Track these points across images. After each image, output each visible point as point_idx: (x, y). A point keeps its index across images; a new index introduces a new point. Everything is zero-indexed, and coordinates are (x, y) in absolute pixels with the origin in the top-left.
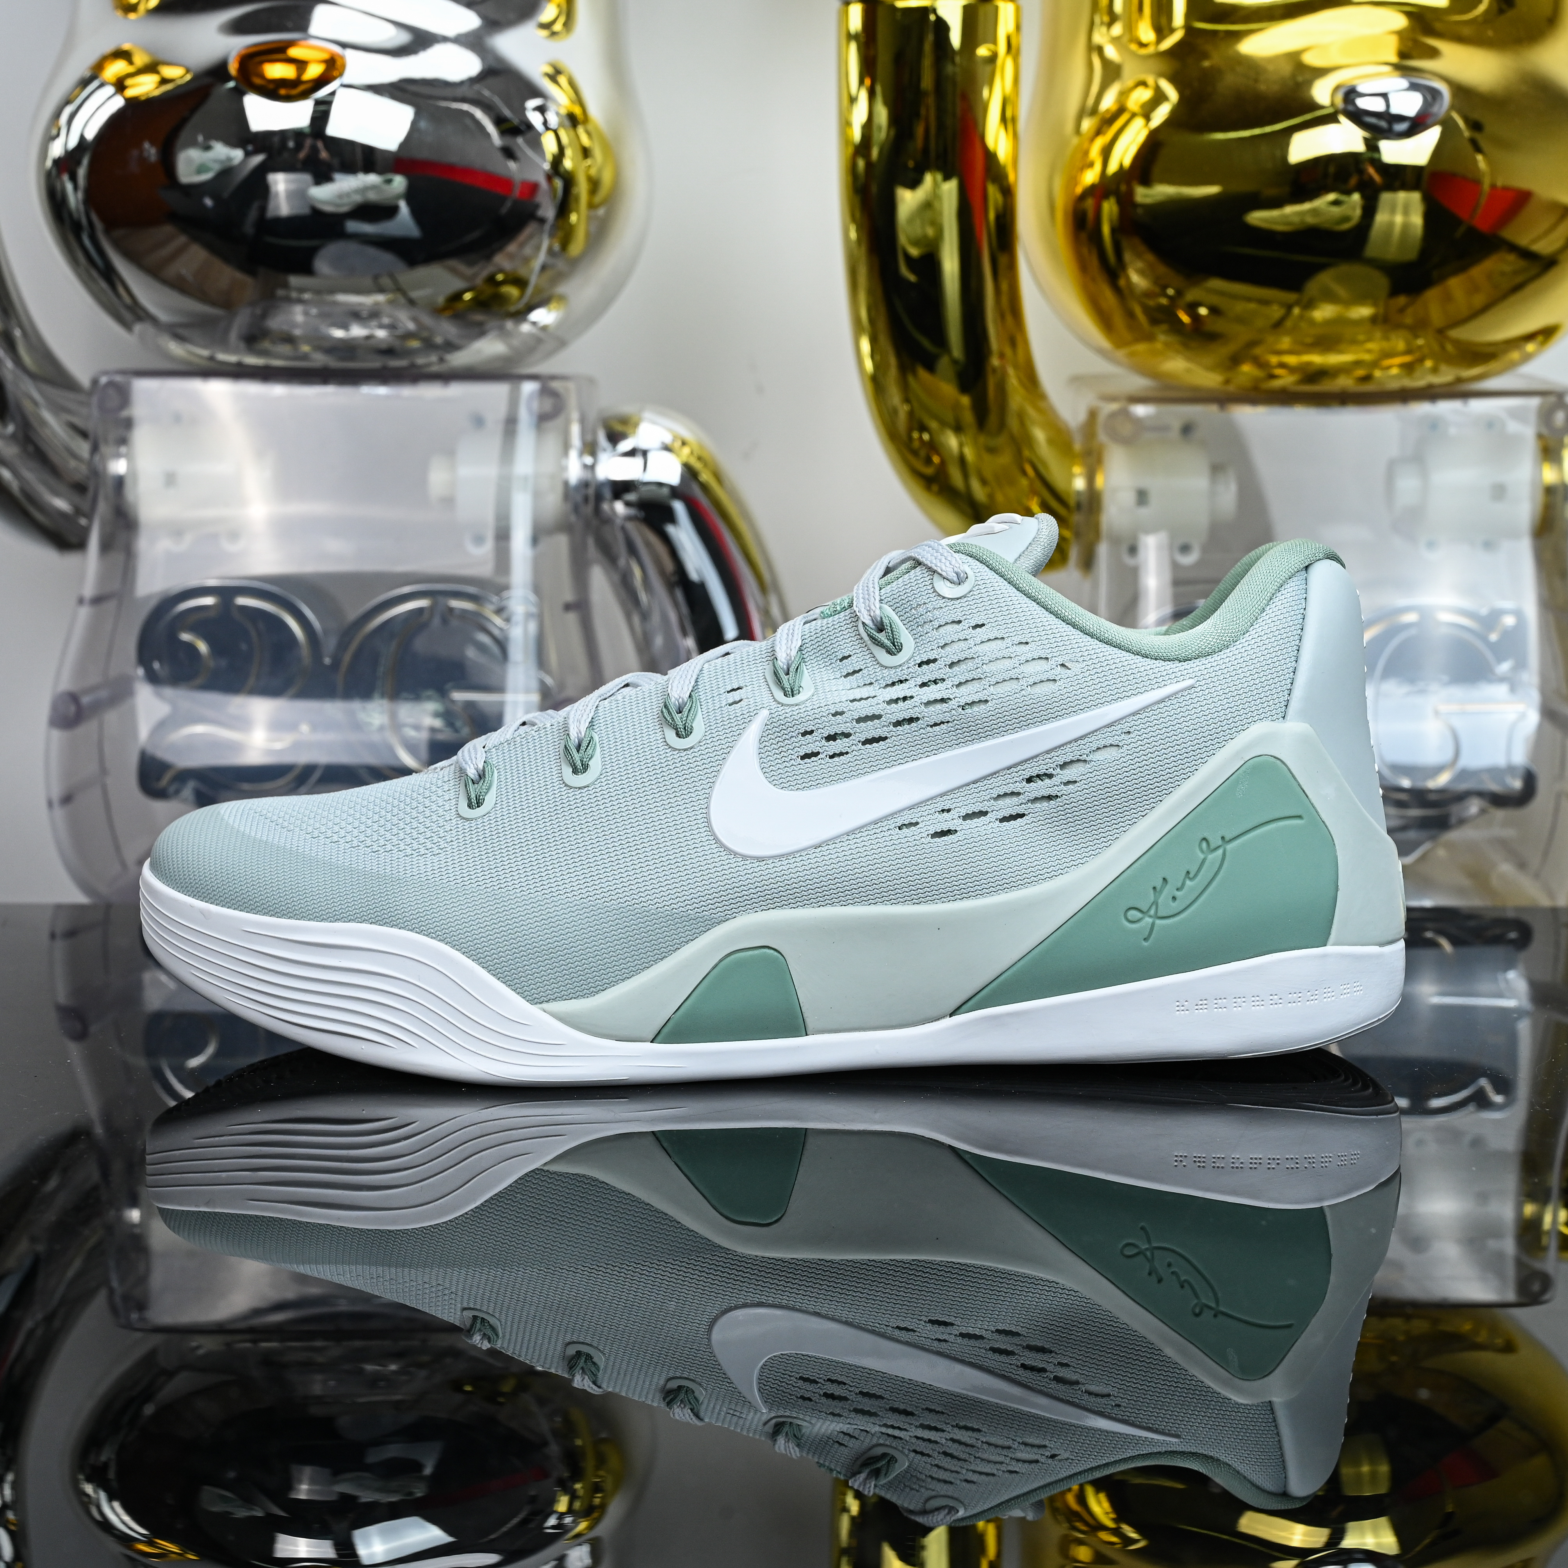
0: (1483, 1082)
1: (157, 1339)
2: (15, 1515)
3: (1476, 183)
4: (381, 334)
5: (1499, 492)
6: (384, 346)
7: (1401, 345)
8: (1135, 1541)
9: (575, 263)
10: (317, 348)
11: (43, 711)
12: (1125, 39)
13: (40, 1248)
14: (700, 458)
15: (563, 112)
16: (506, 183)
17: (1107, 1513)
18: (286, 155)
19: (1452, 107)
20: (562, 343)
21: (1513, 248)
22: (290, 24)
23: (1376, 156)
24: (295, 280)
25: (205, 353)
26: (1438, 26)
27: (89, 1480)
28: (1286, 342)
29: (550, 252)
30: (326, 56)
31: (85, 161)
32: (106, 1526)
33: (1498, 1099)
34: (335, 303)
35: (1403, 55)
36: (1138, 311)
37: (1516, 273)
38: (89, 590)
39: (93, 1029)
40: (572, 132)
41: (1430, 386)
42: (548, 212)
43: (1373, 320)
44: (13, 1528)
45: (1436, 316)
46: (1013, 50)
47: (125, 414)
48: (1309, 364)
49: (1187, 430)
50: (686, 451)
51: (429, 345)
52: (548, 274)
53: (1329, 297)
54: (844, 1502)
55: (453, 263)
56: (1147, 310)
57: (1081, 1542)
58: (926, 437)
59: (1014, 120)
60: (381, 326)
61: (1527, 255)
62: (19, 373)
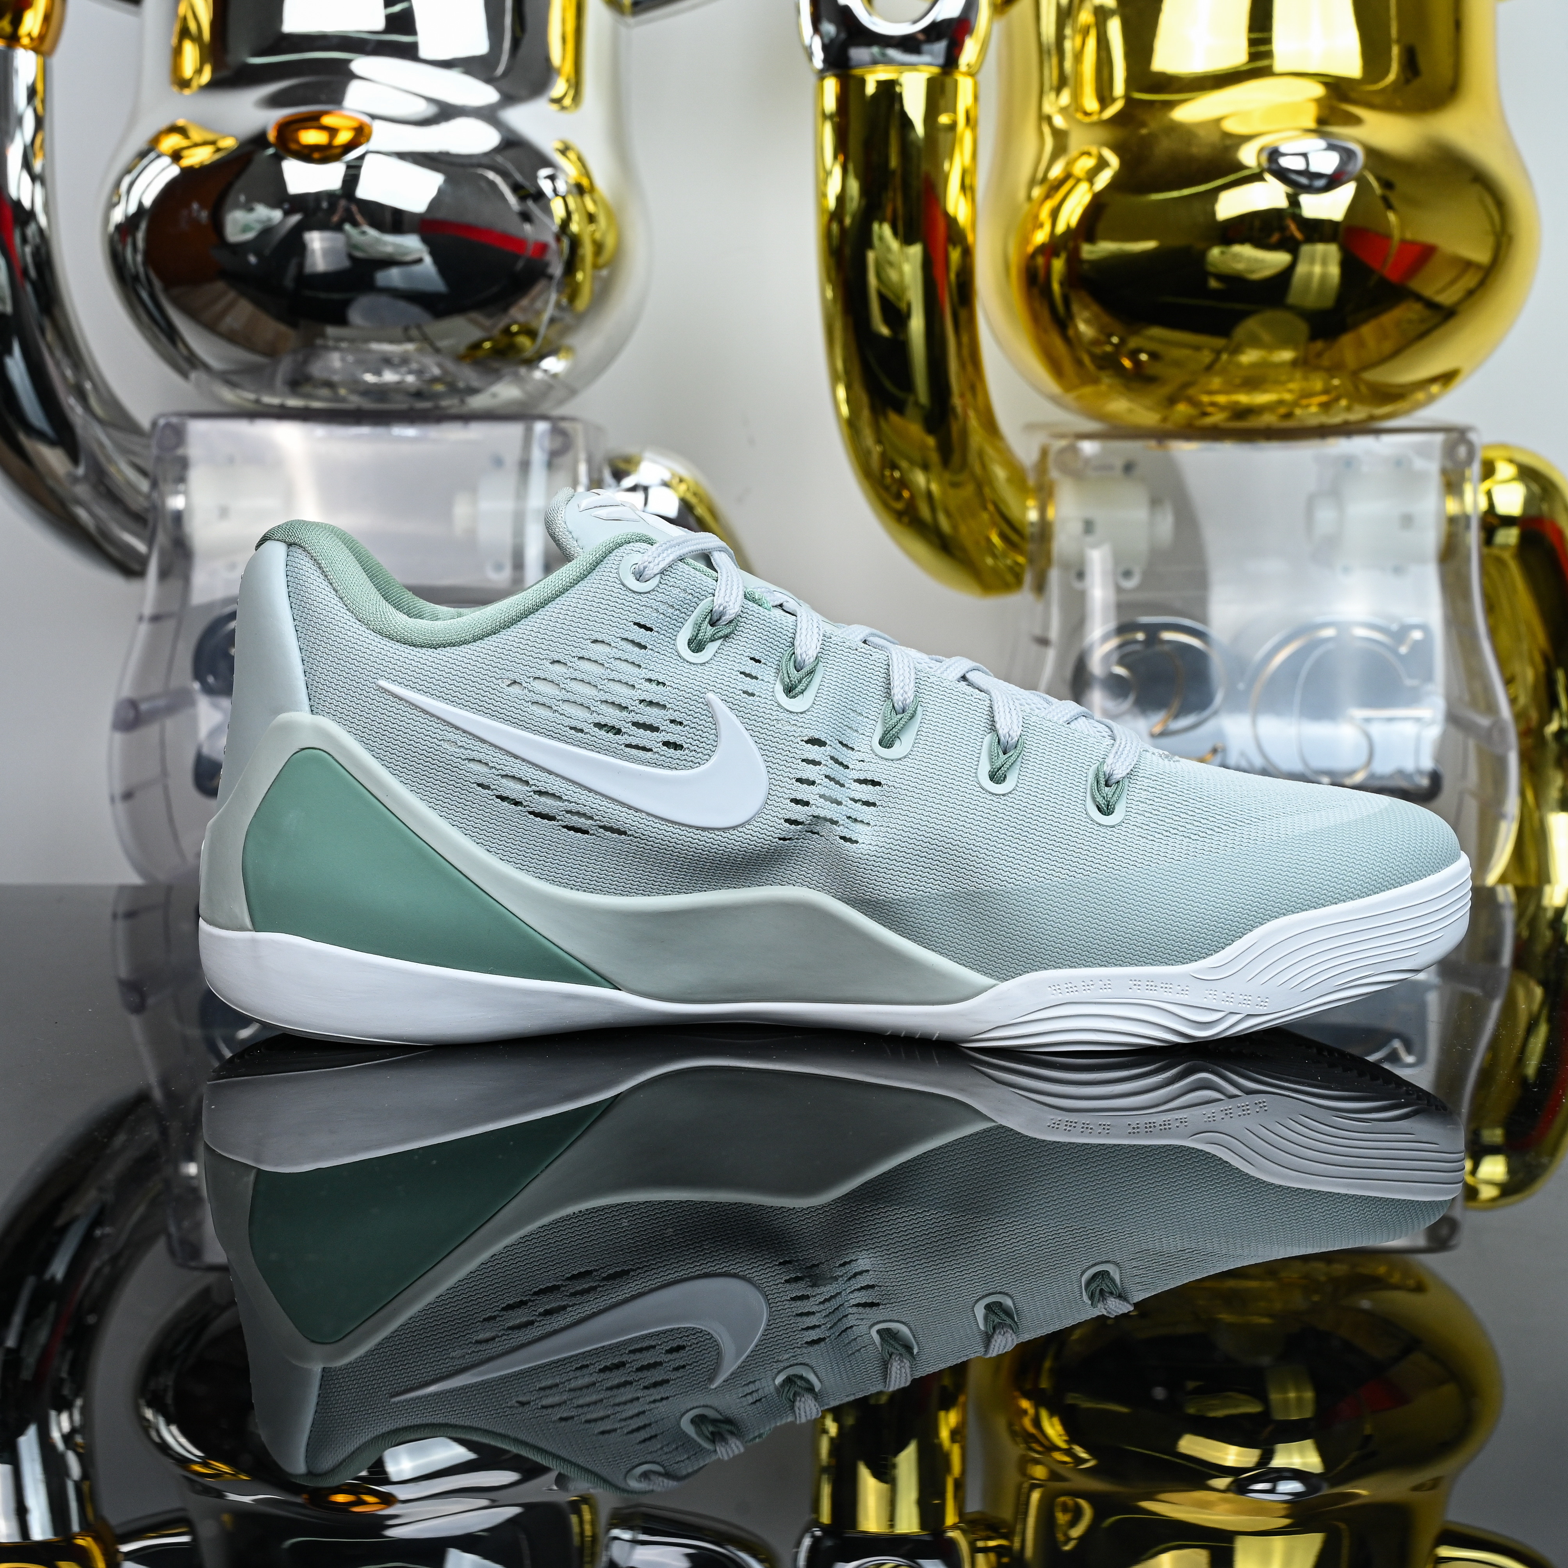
0: (1397, 1044)
1: (211, 1278)
2: (84, 1439)
3: (1386, 238)
4: (410, 379)
5: (1407, 521)
6: (413, 389)
7: (1318, 385)
8: (1085, 1461)
9: (581, 318)
10: (353, 391)
11: (106, 716)
12: (1072, 109)
13: (109, 1197)
14: (695, 494)
15: (572, 181)
16: (519, 243)
17: (1060, 1435)
18: (320, 215)
19: (1366, 167)
20: (572, 392)
21: (1418, 297)
22: (323, 97)
23: (1297, 211)
24: (331, 331)
25: (252, 396)
26: (1353, 95)
27: (150, 1405)
28: (1216, 382)
29: (558, 305)
30: (355, 124)
31: (143, 226)
32: (164, 1447)
33: (1410, 1059)
34: (369, 351)
35: (1322, 121)
36: (1087, 360)
37: (1422, 321)
38: (148, 610)
39: (151, 1001)
40: (579, 200)
41: (1346, 423)
42: (557, 269)
43: (1294, 363)
44: (81, 1451)
45: (1350, 357)
46: (972, 122)
47: (180, 452)
48: (1237, 403)
49: (1128, 468)
50: (683, 487)
51: (453, 389)
52: (557, 327)
53: (1255, 342)
54: (823, 1424)
55: (474, 315)
56: (1094, 357)
57: (1037, 1462)
58: (897, 474)
59: (972, 189)
60: (410, 372)
61: (1431, 305)
62: (89, 418)
